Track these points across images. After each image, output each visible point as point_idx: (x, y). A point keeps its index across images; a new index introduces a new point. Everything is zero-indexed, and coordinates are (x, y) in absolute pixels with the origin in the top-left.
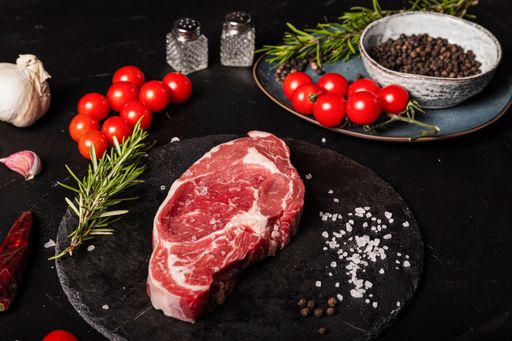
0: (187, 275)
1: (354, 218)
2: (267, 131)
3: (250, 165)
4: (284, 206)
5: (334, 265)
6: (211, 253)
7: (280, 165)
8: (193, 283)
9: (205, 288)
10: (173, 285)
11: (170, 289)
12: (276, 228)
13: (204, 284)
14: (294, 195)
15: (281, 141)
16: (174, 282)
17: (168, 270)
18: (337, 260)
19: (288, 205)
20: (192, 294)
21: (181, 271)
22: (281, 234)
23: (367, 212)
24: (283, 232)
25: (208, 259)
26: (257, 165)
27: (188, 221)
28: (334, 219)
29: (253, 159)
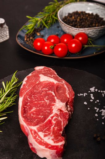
0: (53, 140)
1: (92, 93)
2: (42, 66)
3: (44, 82)
4: (68, 96)
5: (96, 115)
6: (55, 126)
7: (56, 79)
8: (57, 142)
9: (63, 143)
10: (50, 146)
11: (50, 148)
12: (68, 106)
13: (61, 141)
14: (69, 90)
15: (50, 68)
16: (50, 145)
17: (43, 140)
18: (97, 113)
19: (69, 95)
20: (60, 147)
21: (49, 139)
22: (71, 108)
23: (95, 89)
24: (71, 107)
25: (56, 129)
26: (47, 81)
27: (33, 114)
28: (85, 96)
29: (43, 79)
